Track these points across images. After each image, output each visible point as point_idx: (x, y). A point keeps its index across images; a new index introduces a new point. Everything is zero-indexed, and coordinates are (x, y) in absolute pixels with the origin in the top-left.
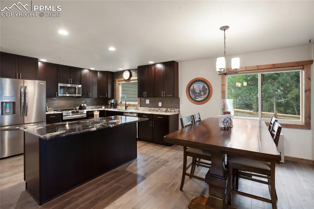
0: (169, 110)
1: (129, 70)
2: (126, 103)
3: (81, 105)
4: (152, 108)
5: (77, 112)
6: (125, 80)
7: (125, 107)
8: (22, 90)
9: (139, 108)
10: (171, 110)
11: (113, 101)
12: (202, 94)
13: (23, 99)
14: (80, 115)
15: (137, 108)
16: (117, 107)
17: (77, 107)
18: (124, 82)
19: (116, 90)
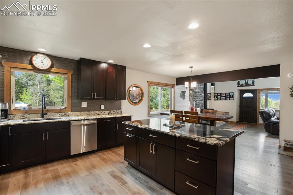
0: (112, 112)
4: (92, 112)
9: (70, 113)
10: (114, 112)
12: (138, 98)
15: (65, 114)
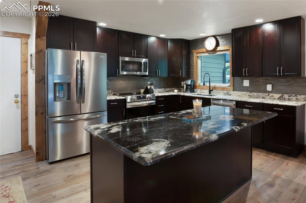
0: (286, 96)
1: (214, 36)
2: (211, 85)
3: (147, 88)
4: (255, 93)
5: (144, 97)
6: (208, 51)
7: (208, 91)
8: (79, 66)
9: (232, 92)
11: (189, 82)
13: (79, 78)
14: (148, 102)
15: (228, 93)
16: (195, 90)
17: (141, 90)
18: (207, 54)
19: (193, 66)
